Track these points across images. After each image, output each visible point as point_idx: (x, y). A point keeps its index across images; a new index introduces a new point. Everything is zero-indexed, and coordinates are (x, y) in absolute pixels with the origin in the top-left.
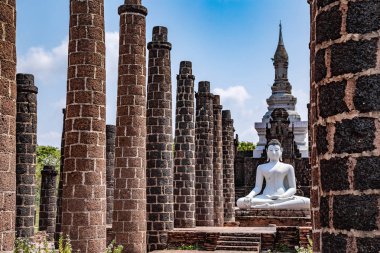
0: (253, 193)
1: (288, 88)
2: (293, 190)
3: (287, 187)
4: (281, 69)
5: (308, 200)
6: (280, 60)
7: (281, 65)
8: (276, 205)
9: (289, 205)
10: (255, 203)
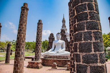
0: (50, 50)
1: (65, 27)
2: (64, 49)
3: (62, 48)
4: (64, 23)
5: (69, 53)
6: (64, 21)
7: (64, 22)
8: (58, 55)
9: (62, 55)
10: (51, 54)
